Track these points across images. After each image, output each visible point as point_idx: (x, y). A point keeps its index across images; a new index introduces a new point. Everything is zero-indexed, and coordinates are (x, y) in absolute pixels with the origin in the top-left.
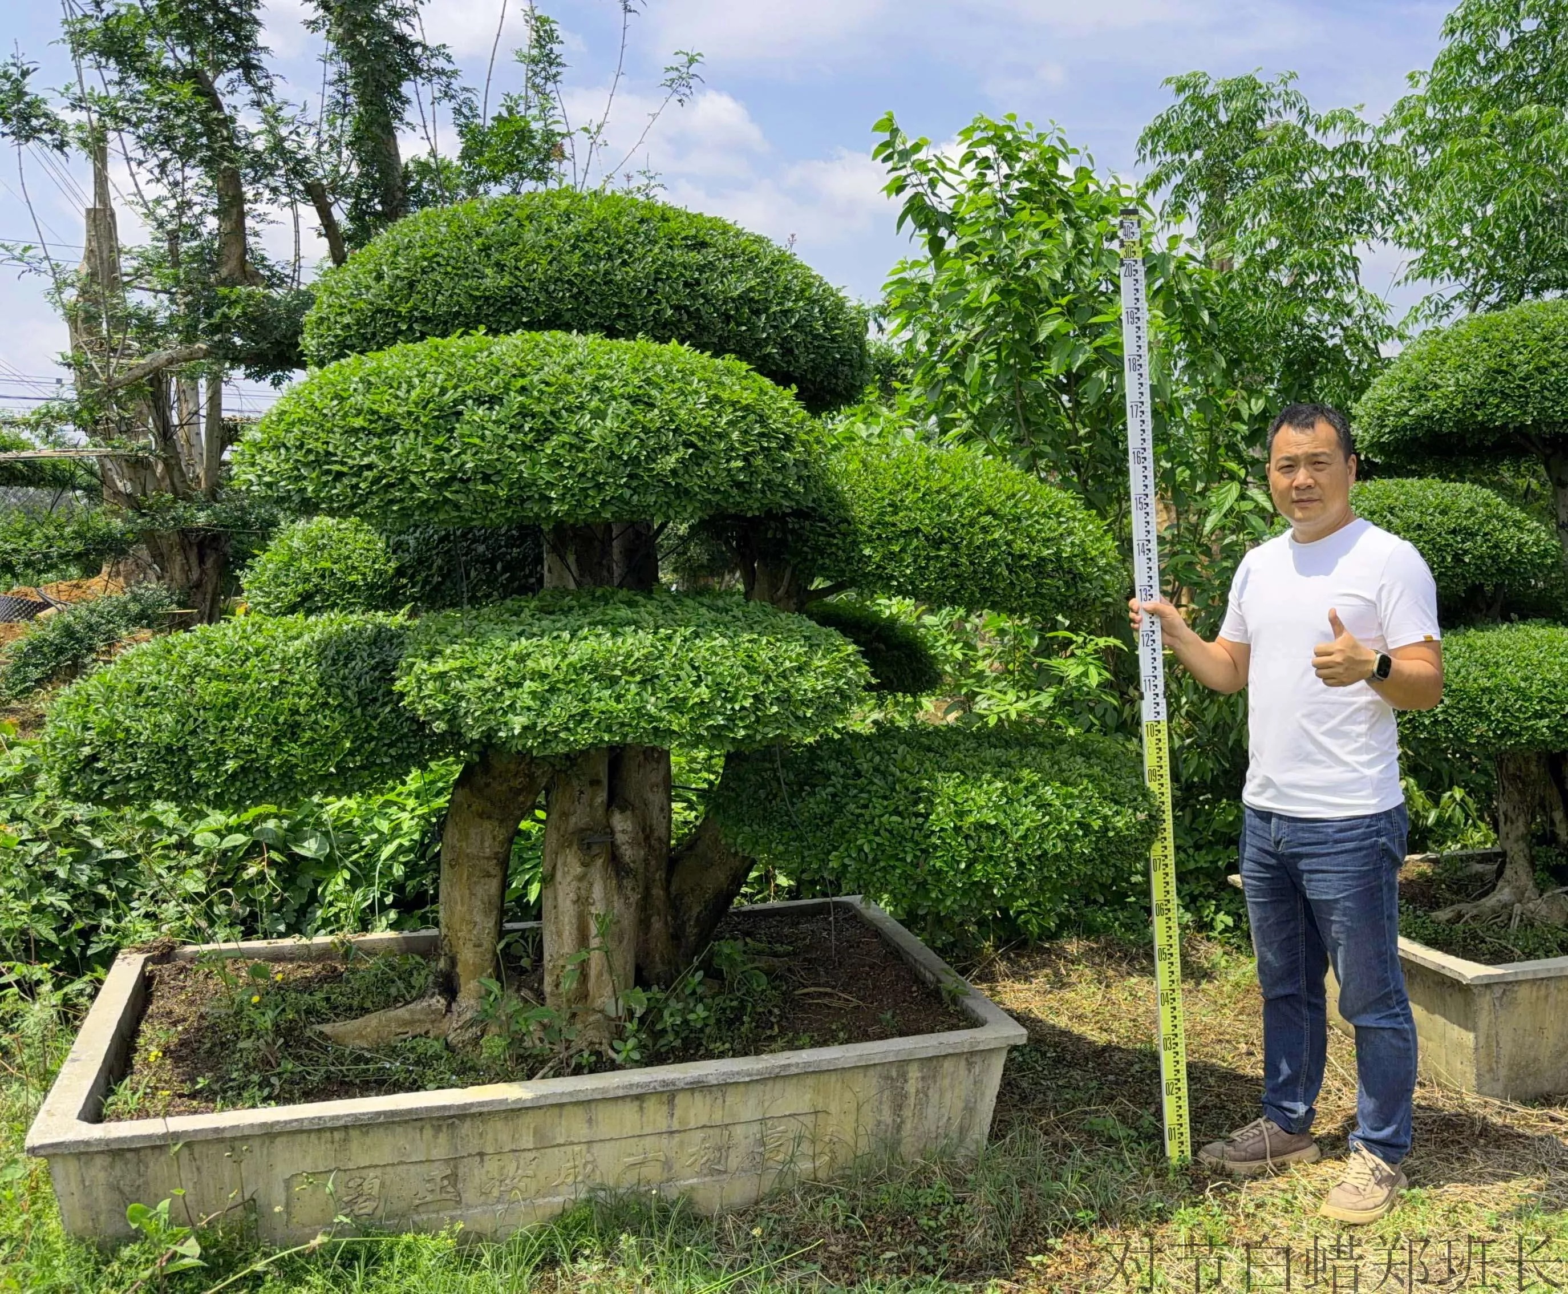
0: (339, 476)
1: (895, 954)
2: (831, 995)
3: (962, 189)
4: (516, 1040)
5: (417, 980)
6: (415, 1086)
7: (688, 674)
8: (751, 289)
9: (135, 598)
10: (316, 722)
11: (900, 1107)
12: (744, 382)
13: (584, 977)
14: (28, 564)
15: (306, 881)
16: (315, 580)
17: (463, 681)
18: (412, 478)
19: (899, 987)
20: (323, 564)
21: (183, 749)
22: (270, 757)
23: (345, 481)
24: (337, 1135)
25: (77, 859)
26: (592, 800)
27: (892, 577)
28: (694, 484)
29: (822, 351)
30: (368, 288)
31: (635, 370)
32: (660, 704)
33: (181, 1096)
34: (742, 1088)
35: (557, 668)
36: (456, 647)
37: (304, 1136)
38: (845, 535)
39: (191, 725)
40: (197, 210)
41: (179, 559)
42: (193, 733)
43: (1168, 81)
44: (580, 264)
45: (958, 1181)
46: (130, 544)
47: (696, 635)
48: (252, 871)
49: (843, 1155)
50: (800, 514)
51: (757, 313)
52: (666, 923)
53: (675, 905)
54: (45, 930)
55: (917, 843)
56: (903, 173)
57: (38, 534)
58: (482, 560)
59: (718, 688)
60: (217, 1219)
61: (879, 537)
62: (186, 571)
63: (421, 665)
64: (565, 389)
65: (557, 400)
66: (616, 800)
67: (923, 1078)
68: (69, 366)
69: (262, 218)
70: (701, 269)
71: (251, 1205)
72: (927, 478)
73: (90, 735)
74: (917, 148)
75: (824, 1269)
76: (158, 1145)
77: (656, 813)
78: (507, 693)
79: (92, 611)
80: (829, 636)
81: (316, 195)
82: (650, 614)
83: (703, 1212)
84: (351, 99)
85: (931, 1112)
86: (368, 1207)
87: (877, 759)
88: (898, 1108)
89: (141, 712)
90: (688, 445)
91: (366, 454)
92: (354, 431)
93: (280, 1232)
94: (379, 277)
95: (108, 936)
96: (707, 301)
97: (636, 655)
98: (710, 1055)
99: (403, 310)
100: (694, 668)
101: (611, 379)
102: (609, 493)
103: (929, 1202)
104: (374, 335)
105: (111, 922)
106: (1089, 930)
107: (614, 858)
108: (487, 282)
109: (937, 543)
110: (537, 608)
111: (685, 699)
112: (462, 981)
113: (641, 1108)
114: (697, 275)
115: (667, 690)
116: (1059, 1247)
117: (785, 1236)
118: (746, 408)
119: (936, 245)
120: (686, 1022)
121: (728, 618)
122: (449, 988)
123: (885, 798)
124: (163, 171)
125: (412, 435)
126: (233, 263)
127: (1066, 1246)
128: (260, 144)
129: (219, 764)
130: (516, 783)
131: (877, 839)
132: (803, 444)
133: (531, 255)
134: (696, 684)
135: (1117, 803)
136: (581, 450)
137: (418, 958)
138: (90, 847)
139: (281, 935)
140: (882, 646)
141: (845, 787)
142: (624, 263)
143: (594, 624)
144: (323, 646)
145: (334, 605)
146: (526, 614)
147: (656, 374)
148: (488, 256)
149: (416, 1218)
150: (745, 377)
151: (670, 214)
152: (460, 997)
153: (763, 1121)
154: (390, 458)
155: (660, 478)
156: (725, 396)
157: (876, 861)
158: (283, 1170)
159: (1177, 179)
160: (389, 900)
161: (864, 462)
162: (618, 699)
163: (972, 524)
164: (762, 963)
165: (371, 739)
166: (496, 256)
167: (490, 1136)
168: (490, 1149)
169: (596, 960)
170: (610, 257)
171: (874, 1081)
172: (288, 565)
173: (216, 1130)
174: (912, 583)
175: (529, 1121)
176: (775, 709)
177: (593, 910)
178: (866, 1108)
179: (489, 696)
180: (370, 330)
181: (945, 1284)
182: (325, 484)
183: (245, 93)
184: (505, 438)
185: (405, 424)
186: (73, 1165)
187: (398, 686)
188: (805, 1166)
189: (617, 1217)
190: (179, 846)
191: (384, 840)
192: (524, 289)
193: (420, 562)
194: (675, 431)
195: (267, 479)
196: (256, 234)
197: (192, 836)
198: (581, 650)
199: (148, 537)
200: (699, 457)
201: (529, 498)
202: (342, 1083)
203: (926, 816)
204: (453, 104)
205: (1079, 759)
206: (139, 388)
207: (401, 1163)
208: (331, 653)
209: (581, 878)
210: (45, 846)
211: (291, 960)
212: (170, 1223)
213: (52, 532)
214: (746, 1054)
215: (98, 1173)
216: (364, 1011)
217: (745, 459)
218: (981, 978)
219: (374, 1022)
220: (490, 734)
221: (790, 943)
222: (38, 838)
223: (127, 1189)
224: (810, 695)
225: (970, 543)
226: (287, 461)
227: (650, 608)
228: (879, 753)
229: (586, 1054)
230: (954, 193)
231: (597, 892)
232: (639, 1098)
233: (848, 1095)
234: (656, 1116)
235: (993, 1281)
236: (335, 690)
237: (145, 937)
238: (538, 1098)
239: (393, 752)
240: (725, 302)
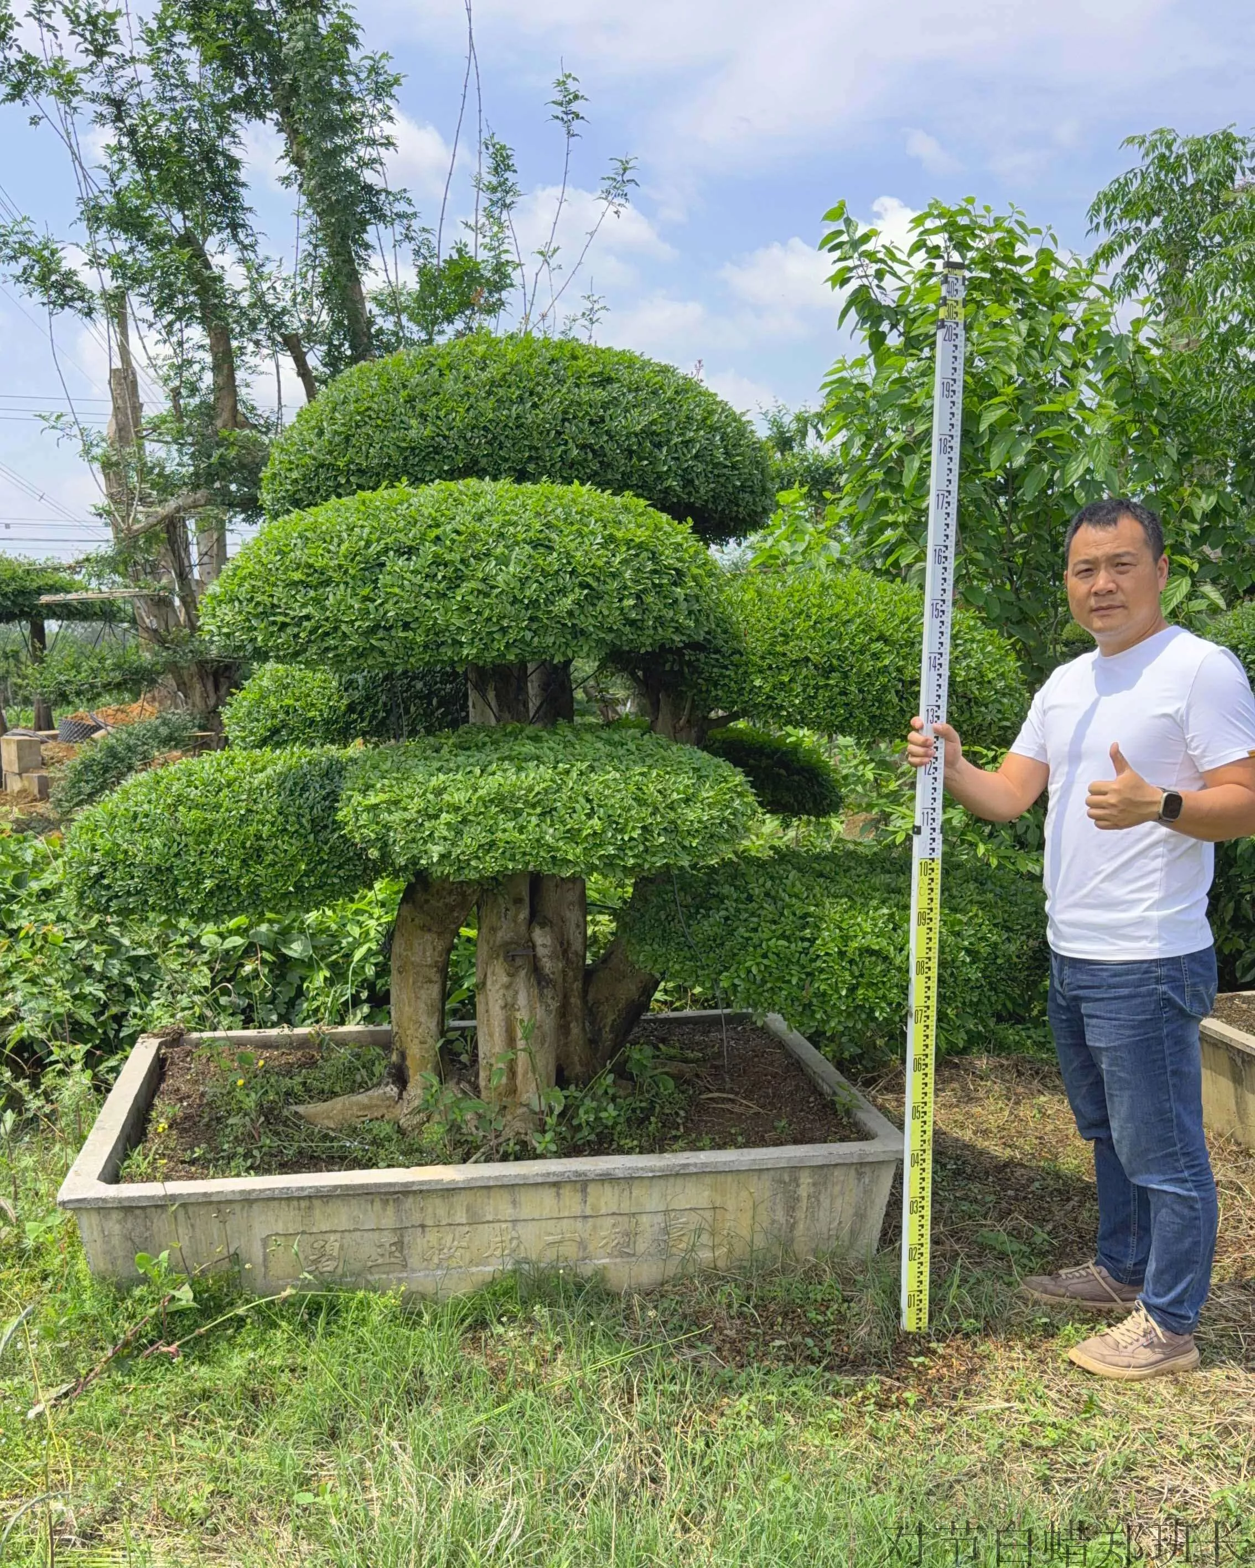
0: (284, 626)
1: (797, 1066)
2: (732, 1101)
3: (909, 279)
4: (454, 1128)
5: (378, 1069)
6: (369, 1164)
7: (582, 806)
8: (653, 422)
9: (165, 723)
10: (276, 847)
11: (793, 1209)
12: (640, 519)
13: (512, 1073)
14: (78, 694)
15: (293, 977)
16: (281, 716)
17: (390, 812)
18: (344, 627)
19: (797, 1097)
20: (287, 702)
21: (170, 869)
22: (239, 877)
23: (289, 630)
24: (303, 1204)
25: (110, 955)
26: (516, 916)
27: (781, 707)
28: (587, 623)
29: (722, 480)
30: (311, 444)
31: (538, 514)
32: (558, 835)
33: (183, 1162)
34: (646, 1182)
35: (469, 802)
36: (386, 782)
37: (276, 1203)
38: (737, 666)
39: (175, 849)
40: (196, 367)
41: (198, 687)
42: (177, 855)
43: (1131, 140)
44: (494, 410)
45: (847, 1281)
46: (159, 674)
47: (592, 769)
48: (248, 968)
49: (740, 1249)
50: (696, 646)
51: (659, 446)
52: (584, 1029)
53: (591, 1012)
54: (85, 1015)
55: (803, 967)
56: (850, 263)
57: (85, 666)
58: (419, 696)
59: (610, 820)
60: (208, 1269)
61: (770, 668)
62: (205, 698)
63: (358, 797)
64: (473, 536)
65: (467, 548)
66: (536, 917)
67: (814, 1184)
68: (100, 515)
69: (253, 370)
70: (605, 406)
71: (235, 1258)
72: (820, 606)
73: (97, 855)
74: (866, 238)
75: (719, 1350)
76: (160, 1205)
77: (573, 927)
78: (427, 824)
79: (130, 734)
80: (718, 767)
81: (293, 345)
82: (551, 749)
83: (615, 1289)
84: (321, 251)
85: (822, 1215)
86: (328, 1266)
87: (769, 884)
88: (791, 1208)
89: (137, 837)
90: (584, 585)
91: (304, 605)
92: (295, 584)
93: (260, 1282)
94: (321, 433)
95: (135, 1022)
96: (611, 438)
97: (537, 789)
98: (621, 1151)
99: (341, 464)
100: (588, 801)
101: (515, 524)
102: (512, 635)
103: (819, 1298)
104: (318, 488)
105: (138, 1010)
106: (1001, 1047)
107: (536, 969)
108: (412, 433)
109: (827, 671)
110: (454, 745)
111: (580, 830)
112: (411, 1072)
113: (558, 1194)
114: (601, 412)
115: (563, 822)
116: (940, 1351)
117: (685, 1317)
118: (640, 546)
119: (877, 340)
120: (598, 1119)
121: (621, 752)
122: (400, 1078)
123: (775, 922)
124: (170, 333)
125: (342, 587)
126: (226, 415)
127: (949, 1351)
128: (244, 300)
129: (200, 882)
130: (451, 900)
131: (766, 962)
132: (695, 578)
133: (451, 404)
134: (590, 816)
135: (1009, 929)
136: (487, 595)
137: (378, 1050)
138: (120, 945)
139: (274, 1025)
140: (783, 772)
141: (738, 910)
142: (535, 406)
143: (502, 759)
144: (283, 778)
145: (298, 738)
146: (445, 750)
147: (557, 517)
148: (413, 408)
149: (370, 1277)
150: (641, 514)
151: (580, 352)
152: (409, 1086)
153: (666, 1212)
154: (324, 609)
155: (558, 620)
156: (619, 535)
157: (764, 982)
158: (260, 1231)
159: (1130, 250)
160: (364, 995)
161: (759, 593)
162: (521, 830)
163: (862, 652)
164: (672, 1068)
165: (322, 862)
166: (419, 406)
167: (430, 1210)
168: (429, 1222)
169: (522, 1058)
170: (521, 400)
171: (768, 1184)
172: (259, 703)
173: (205, 1194)
174: (801, 713)
175: (461, 1201)
176: (662, 839)
177: (518, 1015)
178: (761, 1209)
179: (412, 826)
180: (314, 484)
181: (827, 1375)
182: (272, 634)
183: (233, 252)
184: (421, 586)
185: (336, 576)
186: (95, 1218)
187: (340, 816)
188: (705, 1255)
189: (539, 1288)
190: (191, 945)
191: (357, 944)
192: (445, 437)
193: (368, 698)
194: (572, 573)
195: (225, 630)
196: (247, 385)
197: (199, 937)
198: (490, 785)
199: (172, 667)
200: (594, 597)
201: (443, 643)
202: (312, 1157)
203: (812, 941)
204: (412, 246)
205: (972, 886)
206: (156, 535)
207: (355, 1230)
208: (288, 785)
209: (508, 987)
210: (84, 943)
211: (277, 1048)
212: (170, 1270)
213: (95, 664)
214: (652, 1151)
215: (114, 1226)
216: (334, 1094)
217: (638, 597)
218: (887, 1089)
219: (339, 1106)
220: (414, 861)
221: (700, 1050)
222: (79, 937)
223: (137, 1240)
224: (696, 825)
225: (860, 671)
226: (240, 612)
227: (552, 744)
228: (772, 878)
229: (511, 1143)
230: (902, 284)
231: (522, 1000)
232: (556, 1185)
233: (744, 1194)
234: (571, 1202)
235: (875, 1377)
236: (292, 819)
237: (164, 1022)
238: (469, 1180)
239: (341, 873)
240: (628, 438)
